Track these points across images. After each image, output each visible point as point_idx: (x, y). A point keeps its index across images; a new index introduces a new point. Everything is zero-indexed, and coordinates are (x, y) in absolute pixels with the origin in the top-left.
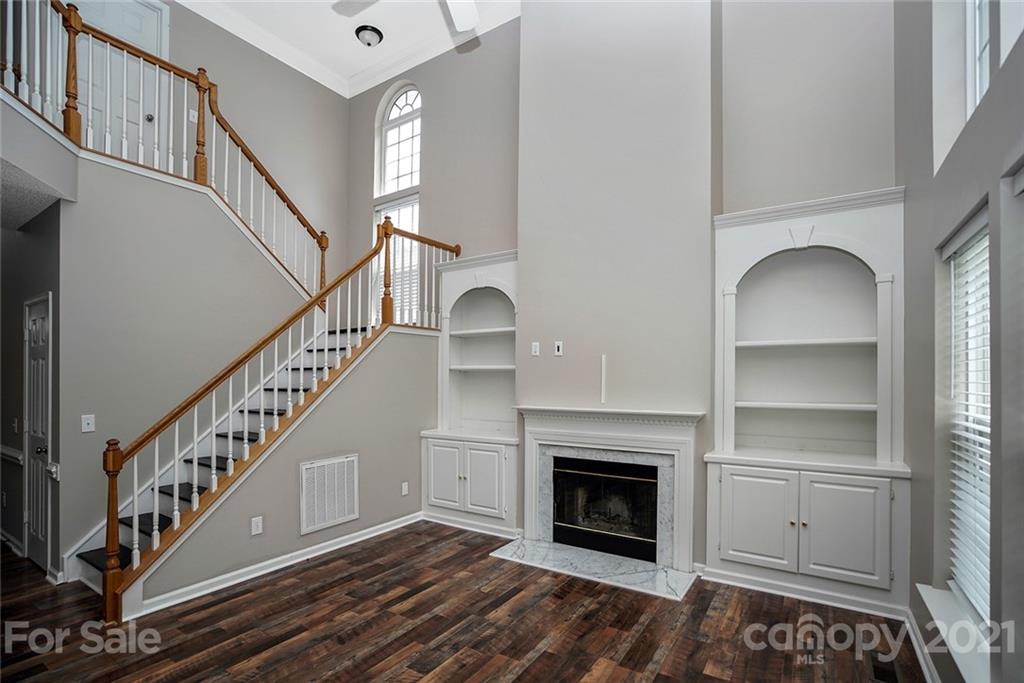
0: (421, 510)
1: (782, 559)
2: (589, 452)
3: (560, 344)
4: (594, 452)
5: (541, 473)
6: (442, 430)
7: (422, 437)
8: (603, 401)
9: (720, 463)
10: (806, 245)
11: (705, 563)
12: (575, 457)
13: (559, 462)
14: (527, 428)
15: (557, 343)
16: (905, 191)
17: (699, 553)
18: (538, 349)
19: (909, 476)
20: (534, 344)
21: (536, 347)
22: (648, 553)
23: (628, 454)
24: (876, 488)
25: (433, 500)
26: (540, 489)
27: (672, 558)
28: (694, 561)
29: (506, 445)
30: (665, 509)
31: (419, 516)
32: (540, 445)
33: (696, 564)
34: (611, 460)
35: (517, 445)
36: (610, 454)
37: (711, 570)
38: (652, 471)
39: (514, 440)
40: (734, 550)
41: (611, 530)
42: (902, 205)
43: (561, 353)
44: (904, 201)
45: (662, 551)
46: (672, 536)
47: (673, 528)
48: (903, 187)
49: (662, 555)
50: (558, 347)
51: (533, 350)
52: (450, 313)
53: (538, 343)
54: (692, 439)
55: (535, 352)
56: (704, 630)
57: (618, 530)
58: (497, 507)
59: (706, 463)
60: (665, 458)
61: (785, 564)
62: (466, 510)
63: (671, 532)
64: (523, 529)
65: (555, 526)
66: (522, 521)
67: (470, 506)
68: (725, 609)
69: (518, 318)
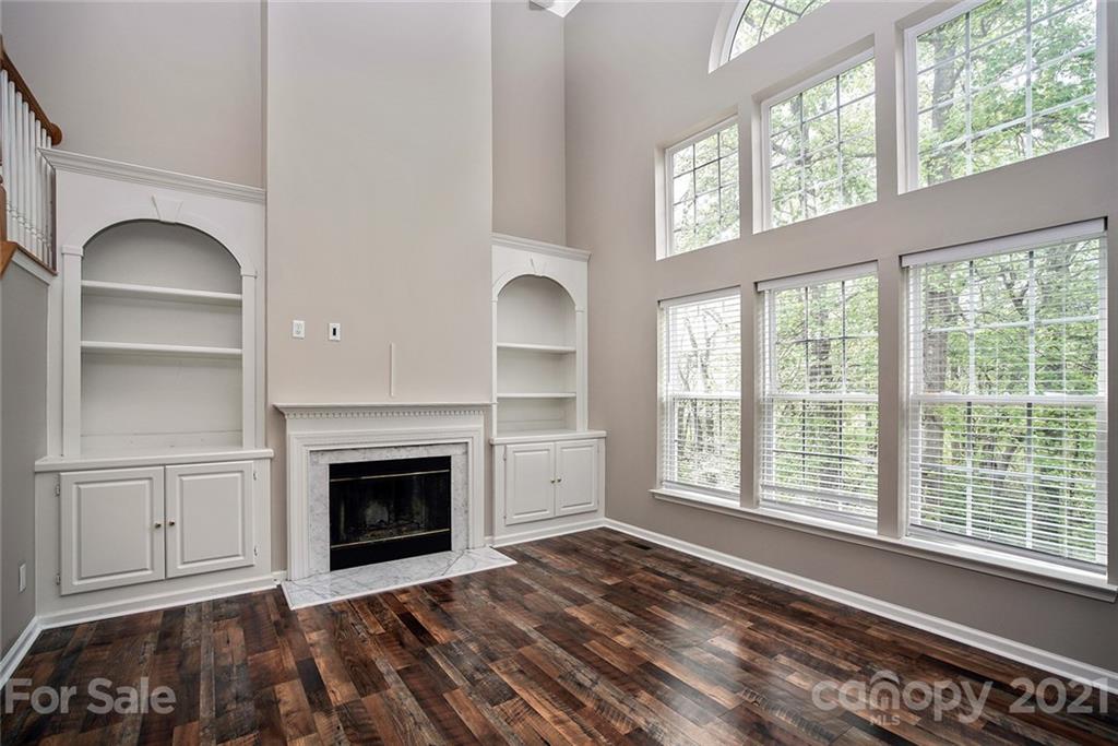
0: (36, 614)
1: (546, 510)
2: (379, 451)
3: (337, 326)
4: (385, 451)
5: (312, 487)
6: (62, 454)
8: (393, 393)
10: (541, 275)
11: (494, 534)
12: (360, 461)
13: (335, 470)
14: (290, 432)
15: (332, 326)
17: (489, 528)
18: (302, 330)
20: (296, 321)
21: (299, 327)
22: (442, 543)
24: (591, 446)
25: (78, 583)
26: (312, 510)
27: (468, 540)
28: (485, 535)
29: (256, 459)
30: (459, 495)
31: (35, 627)
32: (311, 451)
33: (486, 539)
35: (271, 459)
36: (402, 450)
38: (445, 462)
39: (270, 452)
41: (391, 535)
42: (586, 263)
43: (338, 337)
44: (588, 262)
45: (457, 536)
46: (467, 520)
47: (467, 512)
48: (589, 253)
49: (457, 541)
50: (335, 330)
51: (295, 329)
52: (84, 247)
53: (302, 322)
54: (482, 425)
55: (298, 333)
56: (561, 569)
57: (400, 533)
58: (240, 553)
59: (492, 446)
60: (458, 446)
61: (548, 514)
62: (169, 576)
63: (465, 516)
64: (285, 569)
65: (331, 550)
66: (282, 559)
67: (182, 569)
68: (545, 556)
69: (247, 283)
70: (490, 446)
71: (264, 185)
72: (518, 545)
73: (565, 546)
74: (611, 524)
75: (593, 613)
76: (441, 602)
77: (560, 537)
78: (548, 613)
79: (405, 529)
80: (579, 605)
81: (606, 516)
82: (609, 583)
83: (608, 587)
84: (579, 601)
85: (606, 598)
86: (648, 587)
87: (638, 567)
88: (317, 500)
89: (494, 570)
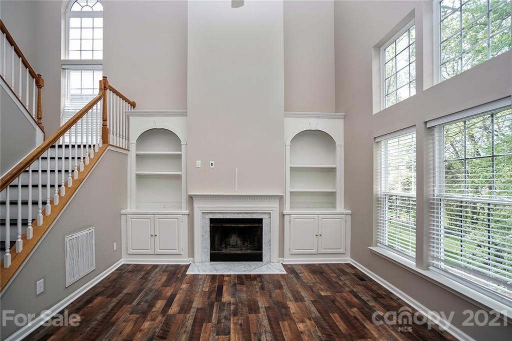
0: (121, 258)
1: (313, 249)
2: (230, 215)
3: (213, 162)
4: (232, 214)
5: (203, 227)
6: (131, 208)
7: (121, 214)
8: (236, 190)
9: (290, 215)
10: (314, 129)
11: (283, 257)
12: (222, 218)
13: (212, 221)
14: (195, 205)
15: (211, 162)
16: (345, 115)
17: (282, 254)
18: (200, 164)
19: (351, 213)
20: (197, 161)
21: (199, 163)
22: (258, 258)
23: (249, 214)
24: (342, 218)
25: (131, 251)
26: (203, 236)
27: (270, 258)
28: (279, 257)
29: (182, 214)
30: (266, 237)
31: (121, 262)
32: (202, 213)
33: (280, 258)
34: (241, 218)
37: (287, 259)
38: (260, 221)
39: (187, 212)
40: (296, 249)
41: (238, 251)
42: (343, 120)
43: (213, 166)
44: (344, 119)
45: (265, 255)
46: (270, 248)
47: (270, 245)
48: (344, 114)
49: (265, 257)
50: (212, 164)
51: (197, 164)
52: (137, 141)
53: (200, 161)
54: (278, 205)
55: (198, 165)
56: (305, 281)
57: (241, 250)
58: (177, 249)
59: (284, 215)
60: (266, 214)
61: (313, 251)
62: (156, 253)
63: (269, 247)
64: (193, 258)
65: (211, 254)
66: (191, 254)
67: (159, 251)
68: (303, 273)
69: (183, 147)
70: (282, 216)
71: (186, 109)
72: (295, 265)
73: (316, 270)
74: (354, 263)
75: (300, 307)
76: (238, 284)
77: (320, 264)
78: (278, 302)
79: (244, 249)
80: (296, 301)
81: (351, 257)
82: (323, 294)
83: (321, 297)
84: (298, 298)
85: (314, 302)
86: (343, 302)
87: (348, 289)
88: (205, 232)
89: (273, 275)
